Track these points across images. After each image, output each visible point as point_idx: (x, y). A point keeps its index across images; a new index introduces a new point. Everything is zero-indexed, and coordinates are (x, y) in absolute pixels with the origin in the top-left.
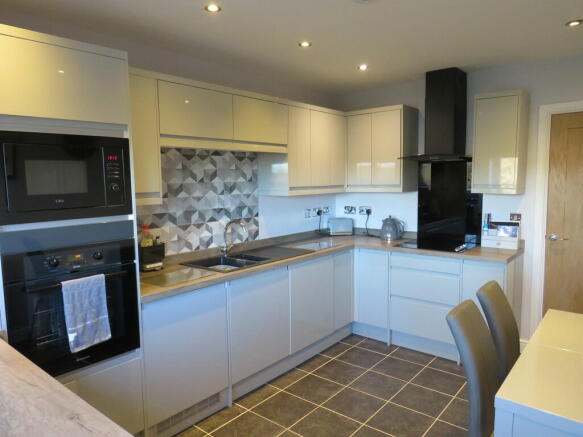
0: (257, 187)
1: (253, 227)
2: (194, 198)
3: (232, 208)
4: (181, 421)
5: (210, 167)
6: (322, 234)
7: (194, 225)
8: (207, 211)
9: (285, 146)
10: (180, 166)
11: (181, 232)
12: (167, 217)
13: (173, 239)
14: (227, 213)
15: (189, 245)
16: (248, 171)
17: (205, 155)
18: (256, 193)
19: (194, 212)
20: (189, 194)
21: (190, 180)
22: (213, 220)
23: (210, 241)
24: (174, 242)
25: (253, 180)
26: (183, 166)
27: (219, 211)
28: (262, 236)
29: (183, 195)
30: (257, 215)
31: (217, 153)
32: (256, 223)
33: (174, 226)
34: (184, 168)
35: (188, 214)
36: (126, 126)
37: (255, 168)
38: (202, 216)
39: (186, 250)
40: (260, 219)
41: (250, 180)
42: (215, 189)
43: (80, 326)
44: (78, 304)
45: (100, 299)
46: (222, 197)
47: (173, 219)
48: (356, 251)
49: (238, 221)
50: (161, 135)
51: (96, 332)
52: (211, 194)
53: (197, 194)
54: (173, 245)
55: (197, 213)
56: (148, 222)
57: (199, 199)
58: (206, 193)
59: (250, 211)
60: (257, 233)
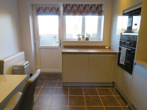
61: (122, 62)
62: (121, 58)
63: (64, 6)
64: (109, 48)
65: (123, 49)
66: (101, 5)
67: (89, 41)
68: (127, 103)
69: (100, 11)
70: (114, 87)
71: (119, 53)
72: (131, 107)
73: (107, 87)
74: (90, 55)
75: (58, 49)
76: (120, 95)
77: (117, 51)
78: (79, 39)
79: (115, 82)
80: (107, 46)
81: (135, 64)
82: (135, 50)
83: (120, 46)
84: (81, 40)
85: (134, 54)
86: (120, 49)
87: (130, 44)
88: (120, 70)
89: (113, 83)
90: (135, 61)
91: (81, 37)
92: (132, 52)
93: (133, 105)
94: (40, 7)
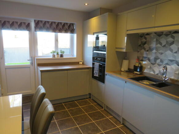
2: (159, 53)
7: (158, 64)
8: (165, 60)
11: (152, 65)
12: (147, 58)
13: (148, 67)
15: (154, 72)
19: (158, 59)
20: (157, 51)
21: (159, 45)
26: (156, 39)
27: (172, 61)
29: (154, 51)
33: (149, 62)
35: (156, 59)
38: (162, 61)
39: (152, 73)
42: (171, 50)
46: (175, 54)
47: (149, 60)
50: (127, 31)
52: (169, 52)
53: (161, 51)
54: (147, 69)
55: (160, 59)
56: (141, 59)
57: (162, 54)
58: (166, 51)
61: (96, 75)
62: (95, 71)
63: (36, 22)
64: (83, 64)
65: (96, 64)
66: (73, 24)
67: (64, 57)
68: (102, 107)
69: (72, 29)
70: (90, 98)
71: (93, 67)
72: (106, 109)
73: (85, 99)
74: (68, 71)
75: (30, 67)
76: (97, 103)
77: (91, 66)
78: (54, 56)
79: (91, 93)
80: (81, 62)
81: (106, 75)
82: (105, 64)
83: (93, 61)
84: (56, 56)
85: (104, 67)
86: (93, 64)
87: (101, 60)
88: (94, 81)
89: (90, 94)
90: (106, 73)
91: (55, 54)
92: (103, 66)
93: (107, 107)
94: (6, 20)
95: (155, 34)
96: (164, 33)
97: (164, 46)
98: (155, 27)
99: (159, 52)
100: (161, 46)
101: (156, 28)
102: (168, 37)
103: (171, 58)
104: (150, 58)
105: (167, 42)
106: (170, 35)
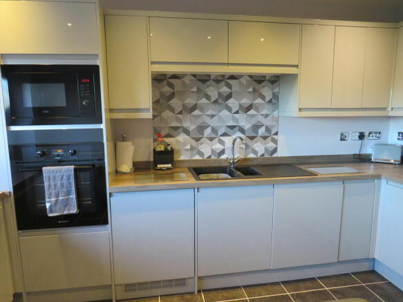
0: (278, 108)
1: (271, 145)
2: (208, 115)
3: (247, 126)
4: (146, 289)
5: (225, 90)
6: (362, 159)
7: (206, 138)
8: (221, 127)
9: (297, 66)
10: (195, 89)
11: (194, 143)
12: (181, 129)
14: (242, 130)
15: (201, 154)
16: (267, 92)
17: (220, 79)
18: (276, 113)
19: (208, 127)
20: (203, 112)
21: (204, 101)
22: (225, 134)
23: (223, 152)
24: (186, 150)
25: (274, 101)
26: (198, 88)
27: (232, 127)
28: (280, 154)
29: (197, 112)
30: (276, 134)
31: (233, 77)
32: (275, 141)
33: (188, 137)
34: (199, 90)
35: (201, 128)
36: (97, 55)
37: (276, 90)
38: (214, 131)
39: (197, 157)
40: (280, 138)
41: (270, 101)
42: (229, 109)
43: (53, 199)
44: (52, 184)
45: (70, 183)
47: (187, 132)
48: (383, 182)
49: (252, 138)
50: (152, 63)
51: (66, 206)
52: (225, 113)
54: (185, 152)
55: (210, 128)
57: (213, 116)
58: (220, 111)
59: (268, 130)
60: (275, 150)
95: (194, 78)
96: (212, 77)
97: (216, 102)
98: (228, 64)
99: (207, 113)
100: (210, 101)
101: (232, 67)
102: (220, 84)
103: (231, 123)
104: (189, 127)
105: (219, 94)
106: (223, 83)
